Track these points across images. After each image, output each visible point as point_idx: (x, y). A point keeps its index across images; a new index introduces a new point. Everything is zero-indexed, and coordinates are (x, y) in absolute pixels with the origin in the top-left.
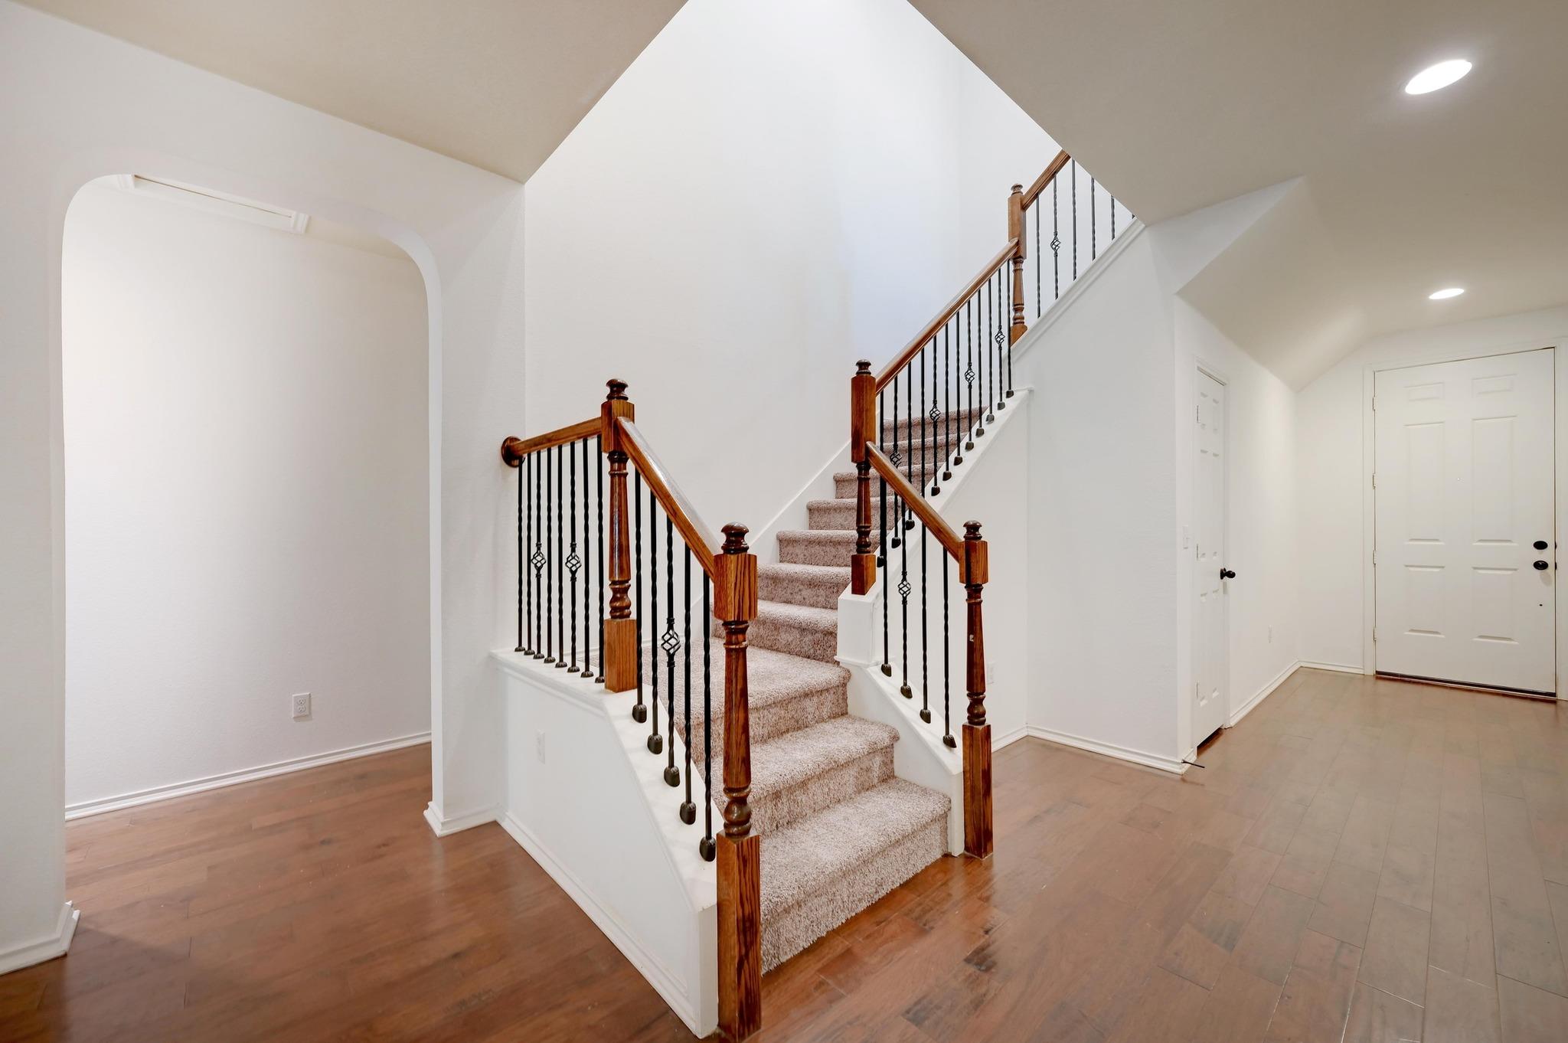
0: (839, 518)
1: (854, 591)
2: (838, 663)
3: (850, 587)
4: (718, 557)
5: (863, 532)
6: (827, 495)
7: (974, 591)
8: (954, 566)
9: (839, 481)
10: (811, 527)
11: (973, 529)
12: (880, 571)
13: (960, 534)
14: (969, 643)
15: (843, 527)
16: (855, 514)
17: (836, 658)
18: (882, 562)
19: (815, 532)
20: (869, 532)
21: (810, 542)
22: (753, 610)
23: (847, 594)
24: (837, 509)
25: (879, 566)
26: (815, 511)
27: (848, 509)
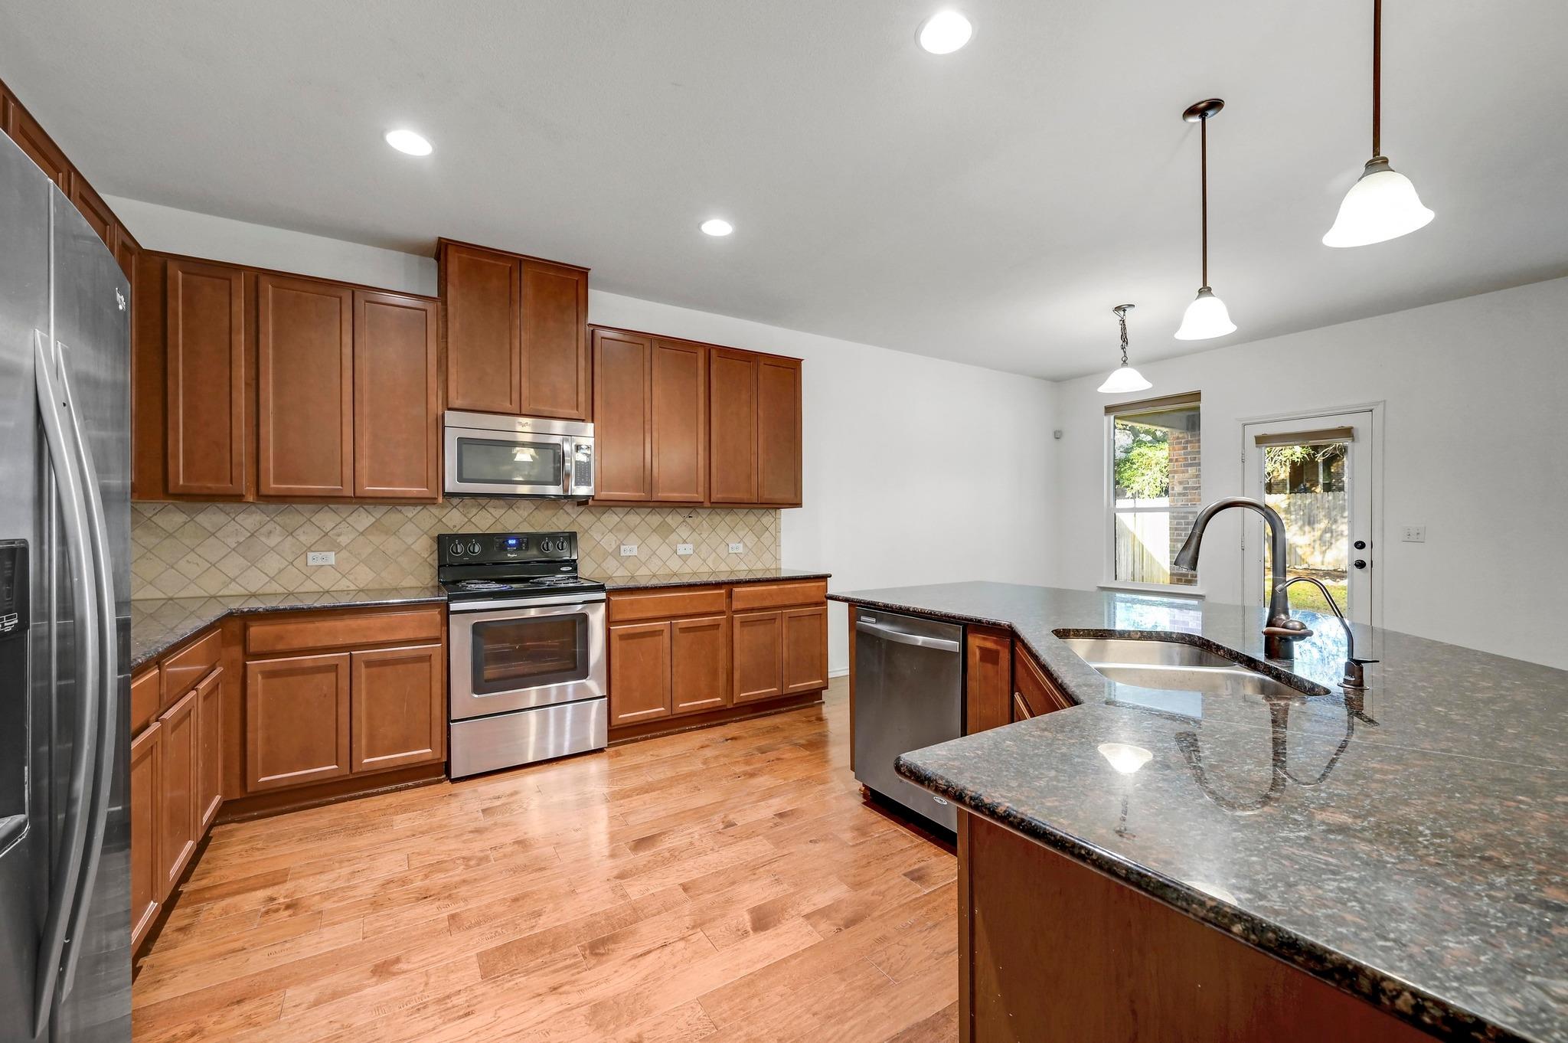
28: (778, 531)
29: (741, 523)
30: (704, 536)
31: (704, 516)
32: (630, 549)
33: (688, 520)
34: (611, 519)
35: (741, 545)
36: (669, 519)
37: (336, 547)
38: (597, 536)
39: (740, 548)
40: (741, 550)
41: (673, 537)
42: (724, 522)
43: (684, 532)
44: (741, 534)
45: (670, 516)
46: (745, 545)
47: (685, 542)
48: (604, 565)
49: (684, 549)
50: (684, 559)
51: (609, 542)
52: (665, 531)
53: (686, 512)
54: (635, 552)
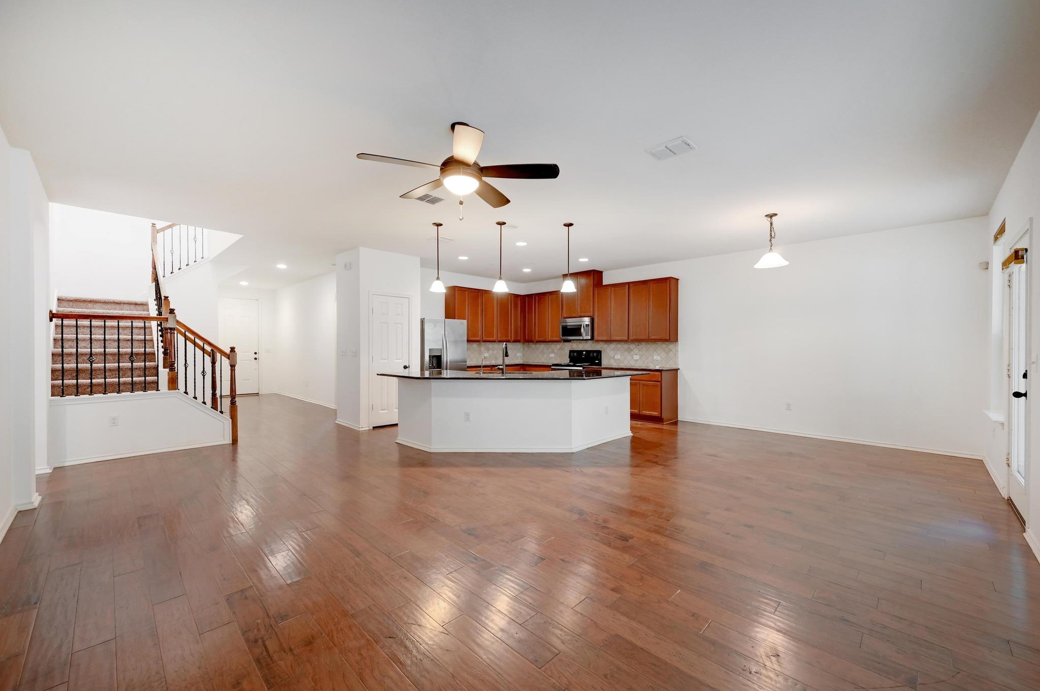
28: (677, 351)
29: (659, 348)
30: (644, 353)
31: (644, 345)
32: (618, 357)
33: (638, 346)
34: (613, 346)
36: (631, 346)
37: (554, 353)
38: (608, 351)
39: (659, 358)
41: (632, 352)
42: (652, 347)
43: (636, 351)
44: (659, 352)
46: (661, 357)
47: (636, 355)
48: (610, 361)
49: (636, 357)
50: (636, 361)
51: (611, 353)
52: (630, 350)
53: (637, 344)
54: (619, 358)
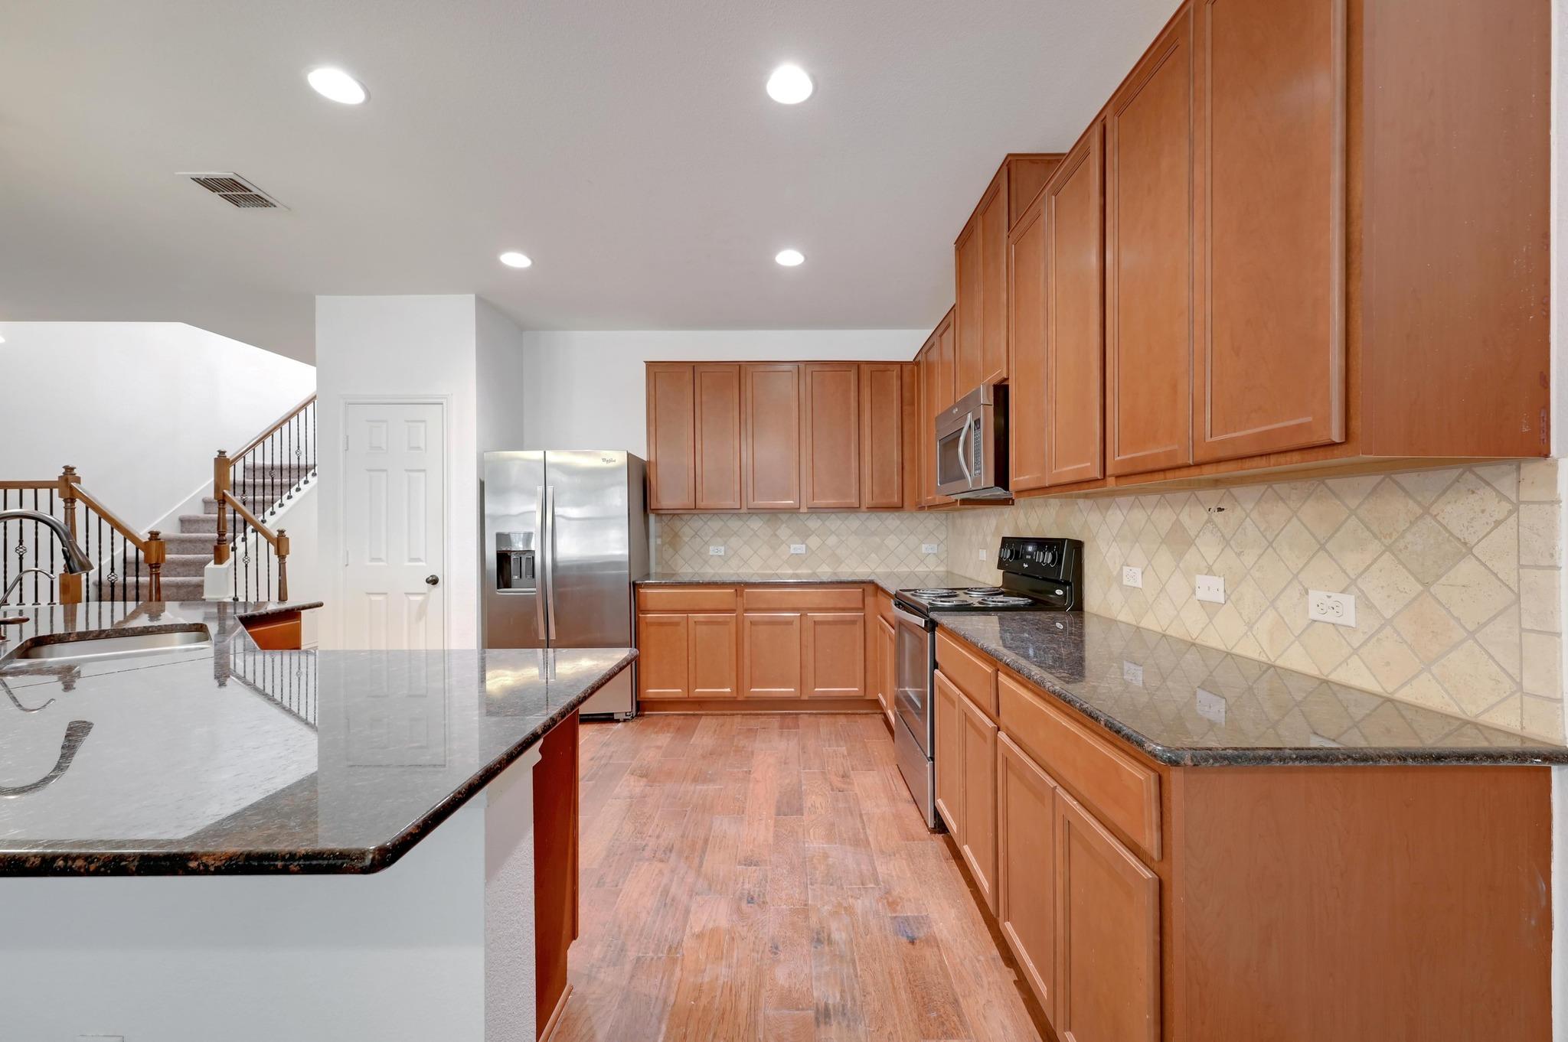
0: (207, 527)
1: (215, 563)
2: (204, 600)
3: (213, 561)
4: (146, 542)
5: (221, 534)
6: (197, 511)
7: (282, 558)
8: (272, 548)
9: (206, 502)
10: (182, 532)
11: (281, 532)
12: (232, 554)
13: (275, 534)
14: (280, 580)
15: (209, 532)
16: (216, 523)
17: (203, 597)
18: (234, 549)
19: (186, 535)
20: (224, 535)
21: (182, 541)
22: (163, 559)
23: (211, 565)
24: (204, 521)
25: (232, 550)
26: (185, 523)
27: (213, 520)
29: (1353, 522)
30: (1249, 559)
31: (1249, 506)
32: (1133, 574)
33: (1218, 517)
35: (1349, 601)
36: (1184, 517)
38: (1103, 547)
40: (1349, 617)
41: (1192, 558)
43: (1208, 548)
45: (1187, 509)
46: (1365, 603)
47: (1210, 571)
48: (1109, 597)
49: (1211, 588)
50: (1210, 609)
51: (1113, 557)
52: (1177, 544)
54: (1139, 581)
